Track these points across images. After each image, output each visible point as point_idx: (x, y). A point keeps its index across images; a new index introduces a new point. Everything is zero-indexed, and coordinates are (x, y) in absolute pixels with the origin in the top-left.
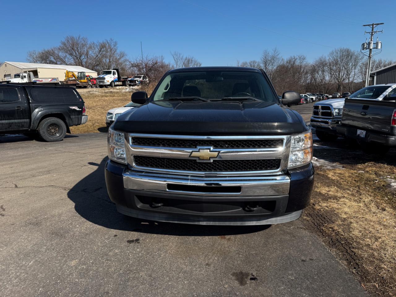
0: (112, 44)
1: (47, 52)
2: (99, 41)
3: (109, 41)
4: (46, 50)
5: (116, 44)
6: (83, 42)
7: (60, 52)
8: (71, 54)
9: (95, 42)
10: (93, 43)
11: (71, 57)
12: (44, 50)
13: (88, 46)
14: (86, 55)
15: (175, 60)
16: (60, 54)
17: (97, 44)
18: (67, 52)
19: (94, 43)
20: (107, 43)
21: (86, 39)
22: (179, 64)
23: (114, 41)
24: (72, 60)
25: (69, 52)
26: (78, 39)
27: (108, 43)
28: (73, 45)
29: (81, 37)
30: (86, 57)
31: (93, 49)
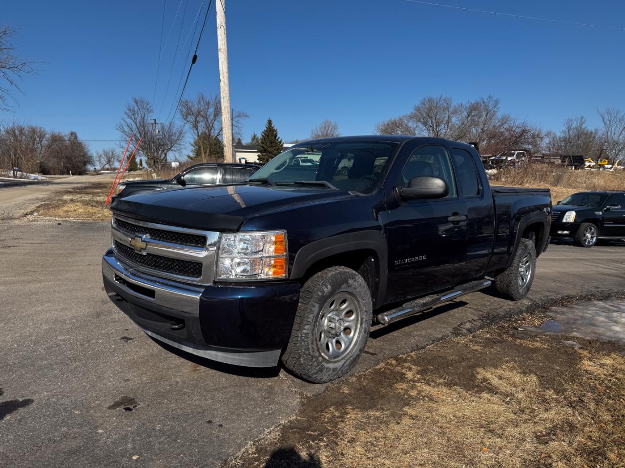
0: (491, 103)
1: (392, 123)
2: (470, 102)
3: (485, 100)
4: (393, 119)
5: (497, 103)
6: (445, 105)
7: (411, 121)
8: (425, 124)
9: (464, 103)
10: (460, 104)
11: (424, 128)
12: (391, 120)
13: (451, 109)
14: (446, 123)
15: (605, 124)
16: (410, 124)
17: (466, 105)
18: (419, 121)
19: (462, 105)
20: (482, 102)
21: (450, 99)
22: (613, 130)
23: (495, 98)
24: (425, 131)
25: (422, 120)
26: (438, 100)
27: (484, 102)
28: (430, 109)
29: (443, 98)
30: (446, 126)
31: (459, 113)
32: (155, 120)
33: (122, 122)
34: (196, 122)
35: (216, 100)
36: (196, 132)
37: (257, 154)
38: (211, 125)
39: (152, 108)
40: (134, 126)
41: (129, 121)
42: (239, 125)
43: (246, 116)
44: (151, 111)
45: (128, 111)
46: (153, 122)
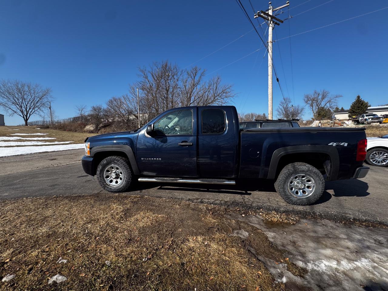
32: (292, 105)
33: (278, 108)
34: (312, 103)
35: (323, 92)
36: (312, 108)
37: (348, 114)
38: (320, 104)
39: (291, 101)
40: (283, 109)
41: (281, 107)
42: (336, 101)
43: (341, 96)
44: (291, 102)
45: (280, 103)
46: (291, 106)
